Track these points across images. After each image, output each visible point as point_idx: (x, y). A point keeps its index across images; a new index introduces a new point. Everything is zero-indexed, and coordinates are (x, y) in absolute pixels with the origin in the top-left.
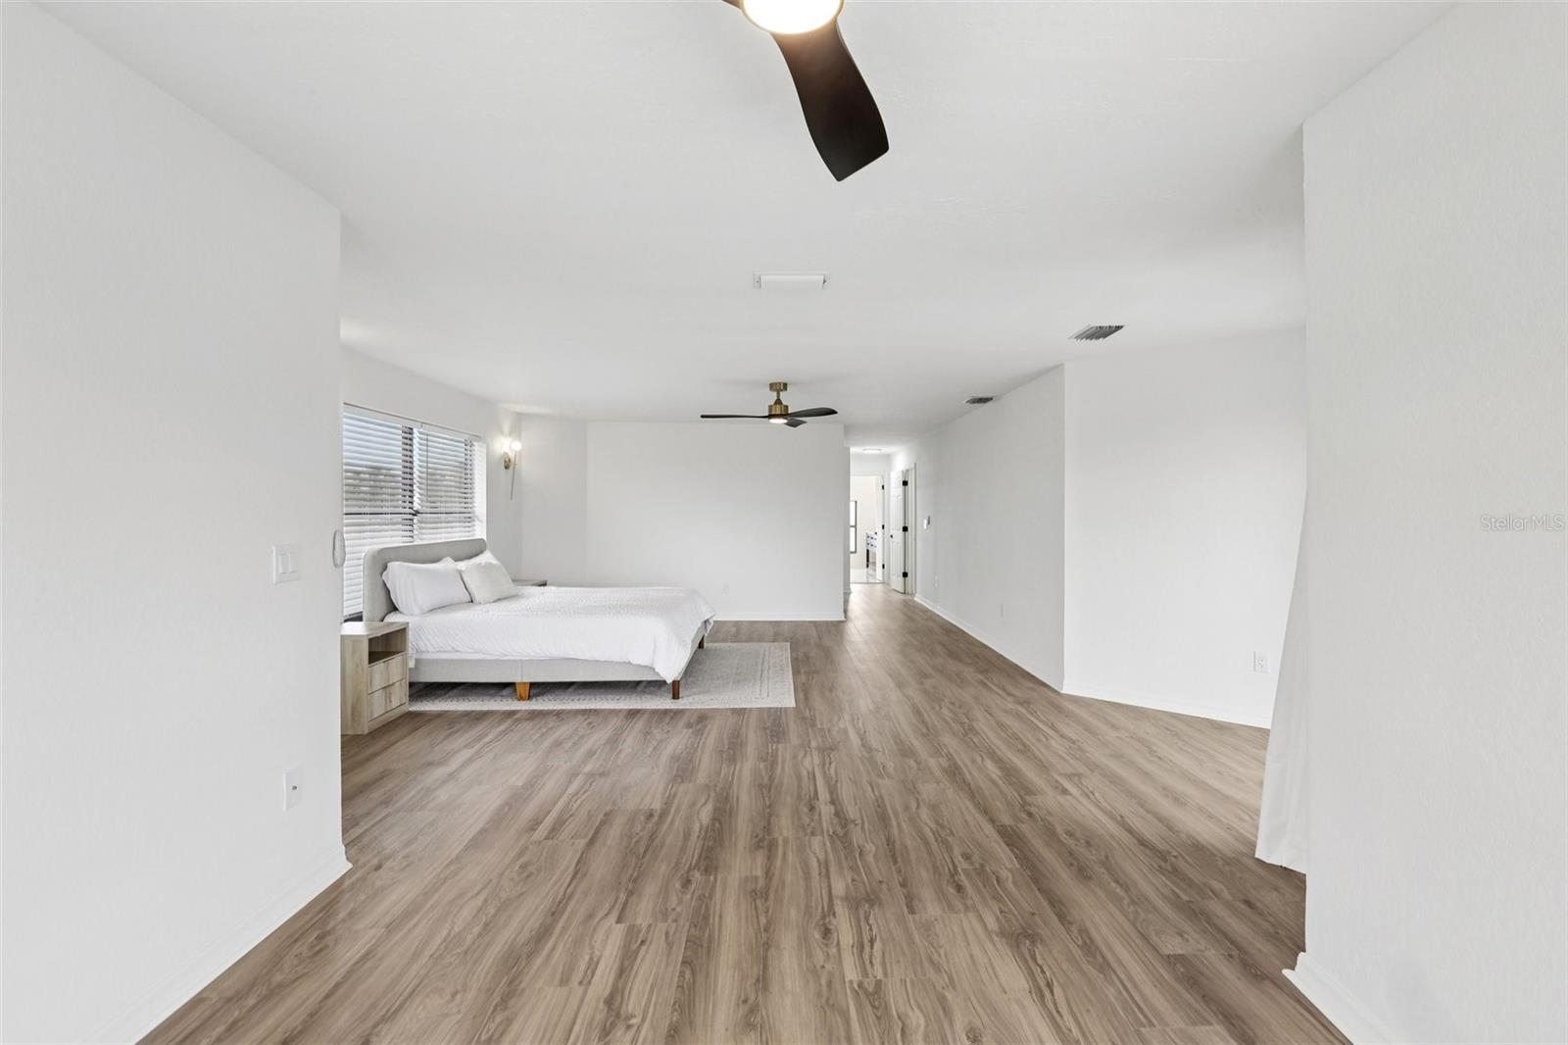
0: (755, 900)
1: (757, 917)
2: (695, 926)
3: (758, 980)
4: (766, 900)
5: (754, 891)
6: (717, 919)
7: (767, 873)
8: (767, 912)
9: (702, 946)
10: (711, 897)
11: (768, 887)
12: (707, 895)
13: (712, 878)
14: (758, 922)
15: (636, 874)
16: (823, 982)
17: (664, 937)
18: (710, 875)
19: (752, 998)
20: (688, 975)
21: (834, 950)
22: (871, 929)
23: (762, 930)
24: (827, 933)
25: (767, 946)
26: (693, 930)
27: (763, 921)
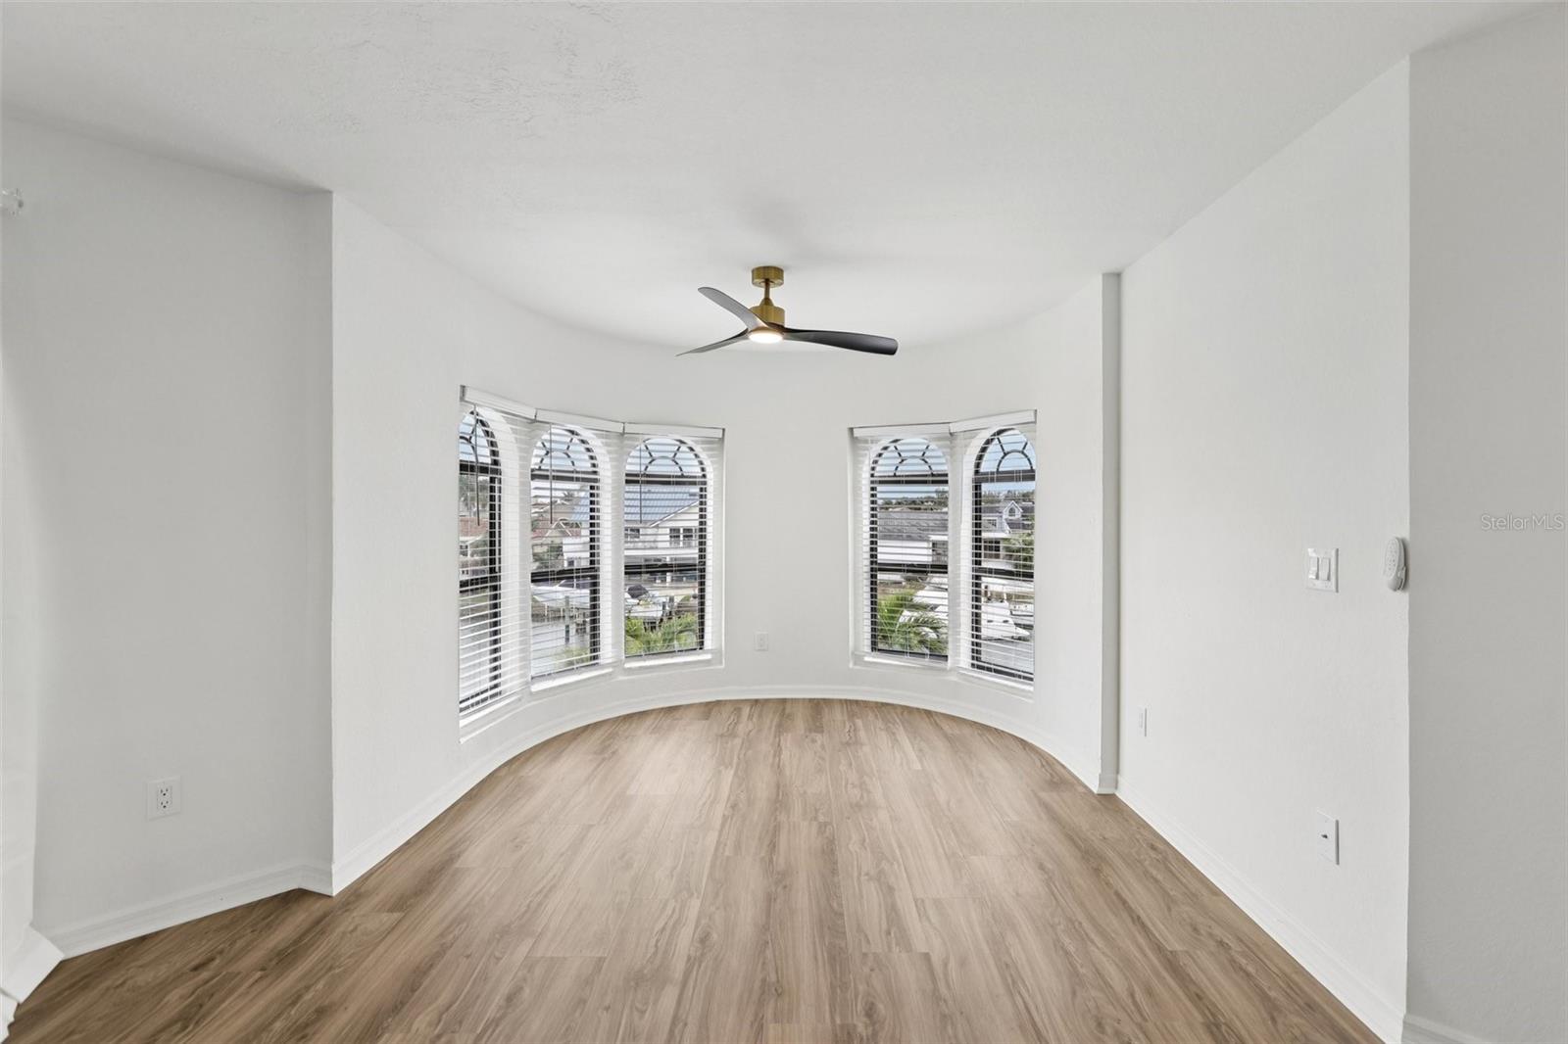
0: (778, 981)
1: (775, 956)
2: (841, 948)
3: (775, 900)
4: (764, 981)
5: (779, 995)
6: (820, 957)
7: (761, 1027)
8: (764, 963)
9: (829, 928)
10: (832, 987)
11: (761, 1003)
12: (838, 991)
13: (838, 1021)
14: (774, 951)
15: (950, 1031)
16: (721, 897)
17: (870, 938)
18: (842, 1026)
19: (779, 889)
20: (835, 905)
21: (703, 922)
22: (657, 941)
23: (770, 944)
24: (704, 940)
25: (765, 928)
26: (843, 945)
27: (769, 953)
